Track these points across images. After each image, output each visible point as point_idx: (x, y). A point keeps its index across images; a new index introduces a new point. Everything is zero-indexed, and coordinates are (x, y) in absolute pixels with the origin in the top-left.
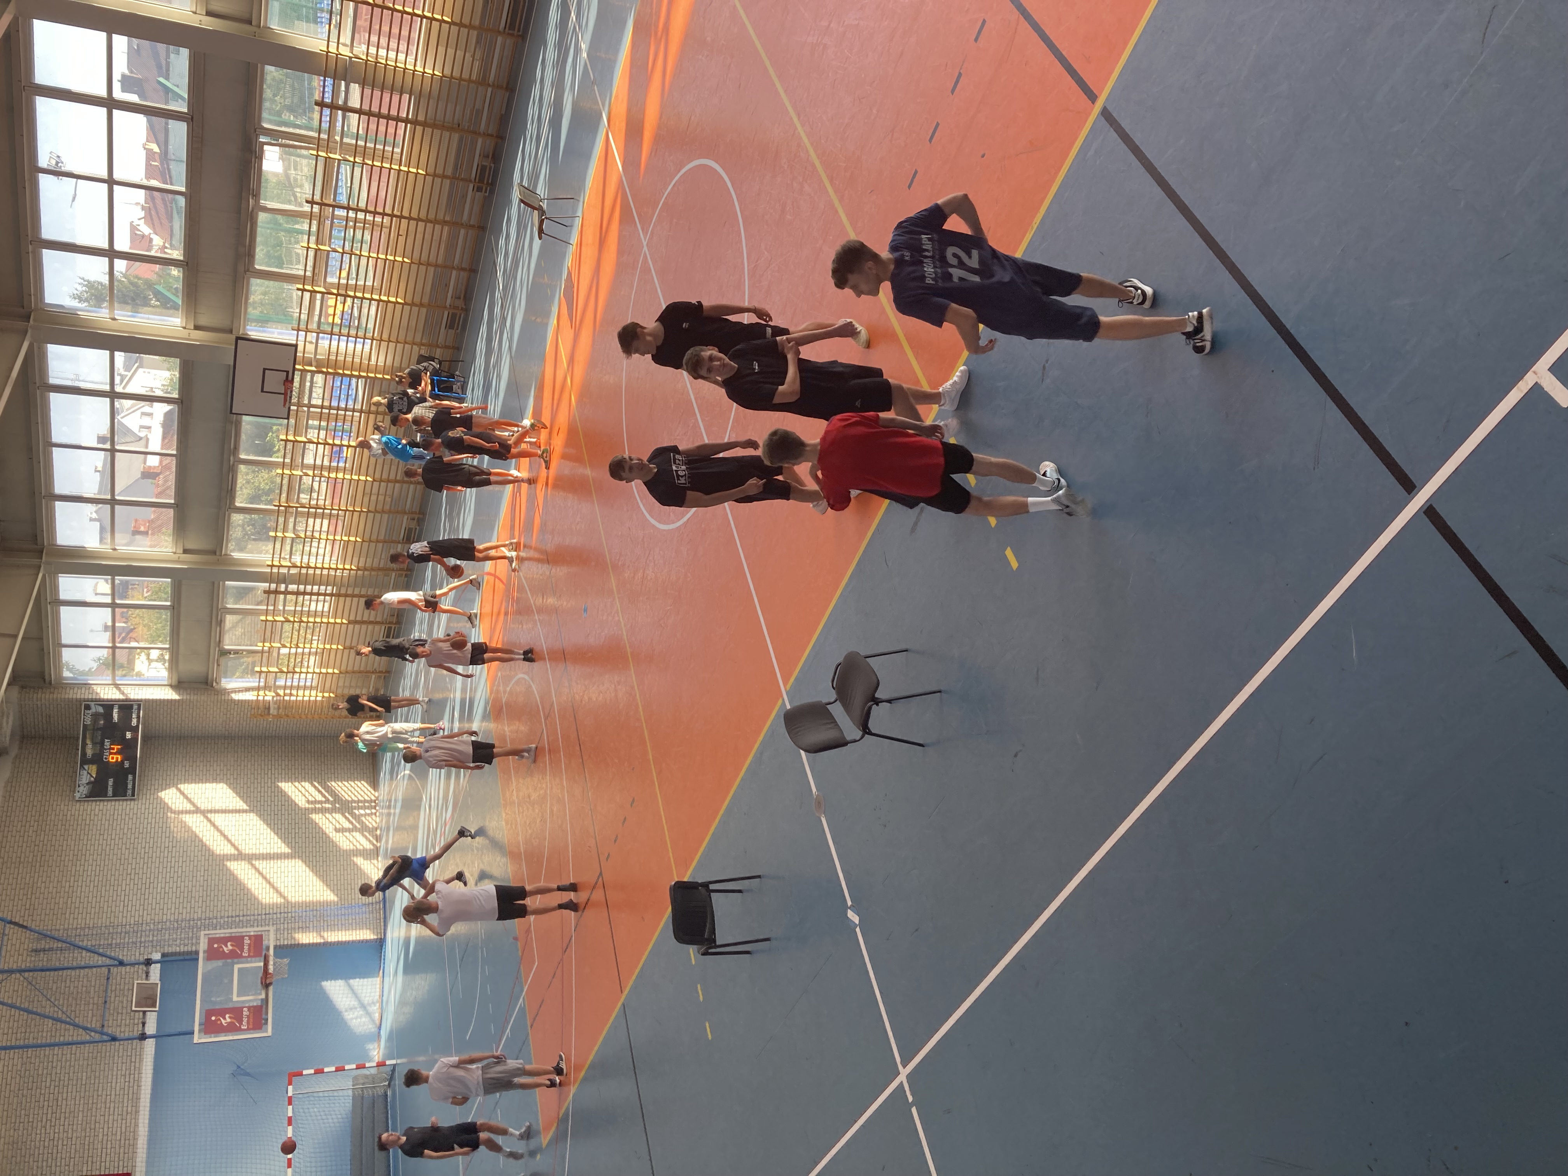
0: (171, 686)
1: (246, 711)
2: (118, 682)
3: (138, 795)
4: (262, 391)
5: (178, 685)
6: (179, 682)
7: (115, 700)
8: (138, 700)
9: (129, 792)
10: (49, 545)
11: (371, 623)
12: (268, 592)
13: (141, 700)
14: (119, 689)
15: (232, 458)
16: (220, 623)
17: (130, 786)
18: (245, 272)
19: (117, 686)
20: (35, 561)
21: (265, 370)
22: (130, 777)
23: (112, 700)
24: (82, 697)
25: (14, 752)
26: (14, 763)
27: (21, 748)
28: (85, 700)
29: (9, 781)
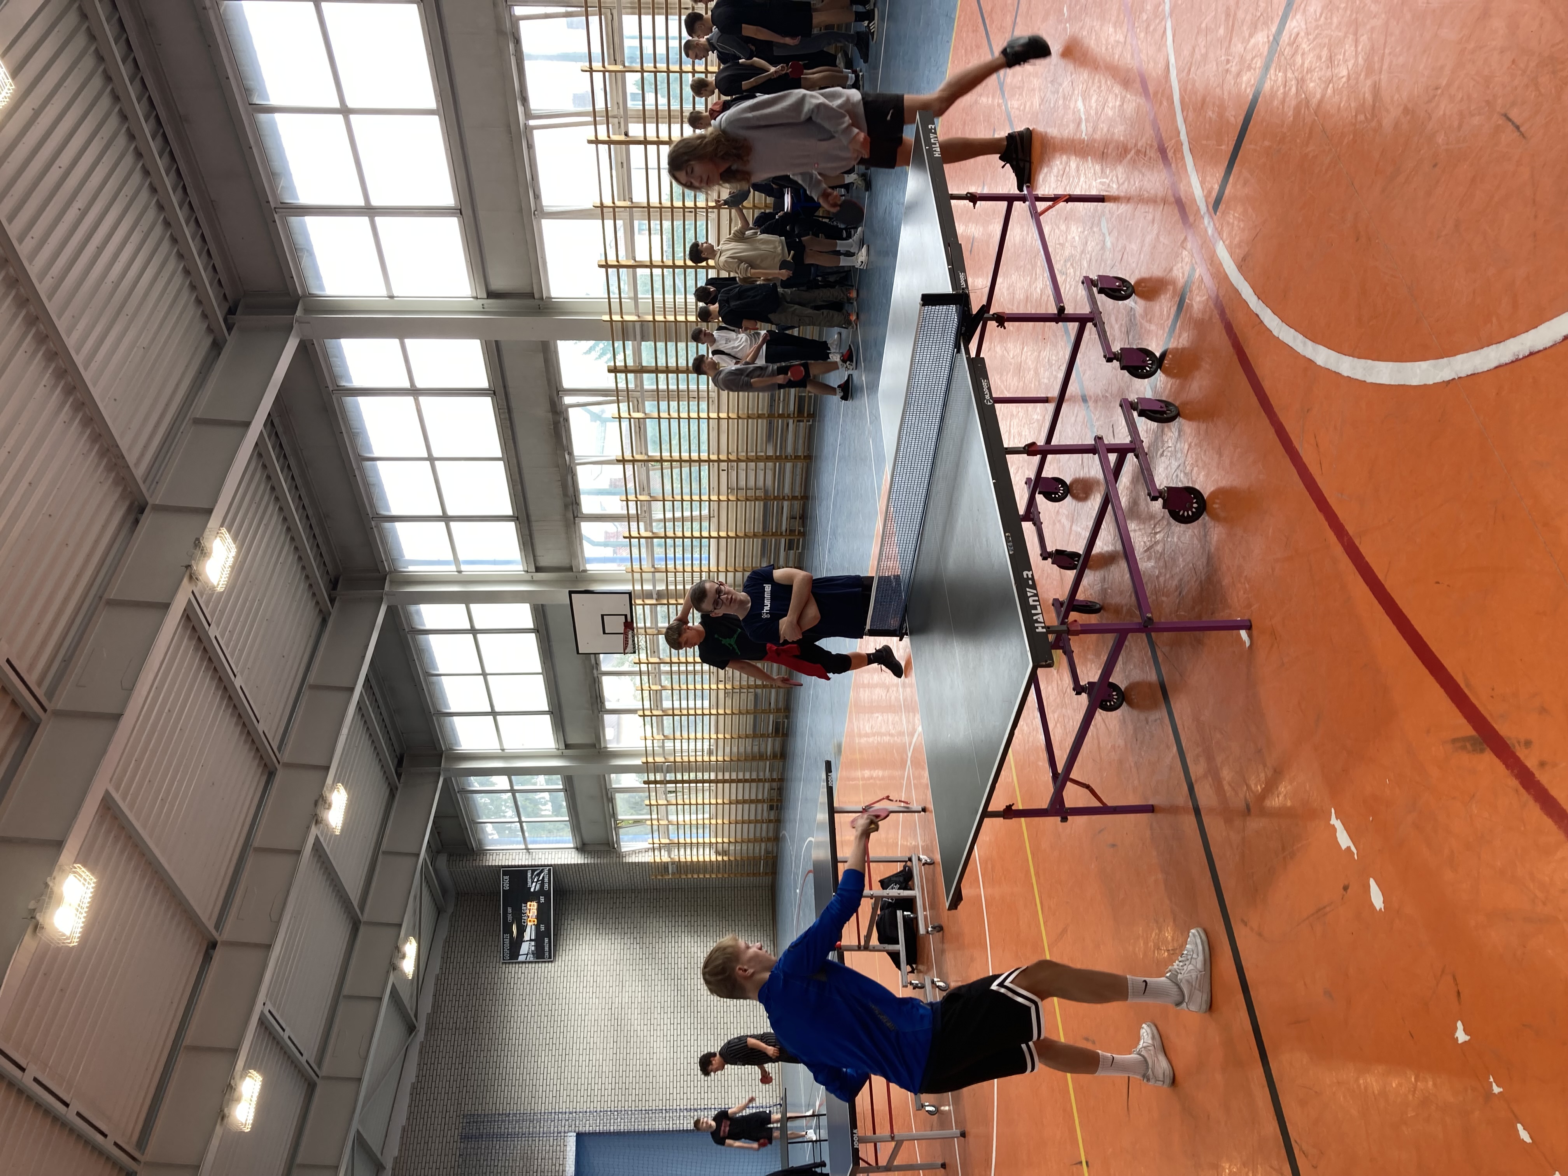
0: (577, 849)
2: (530, 846)
3: (555, 956)
4: (604, 633)
5: (582, 848)
6: (584, 844)
7: (528, 866)
8: (548, 866)
9: (547, 954)
10: (447, 750)
11: (751, 801)
12: (648, 782)
13: (551, 865)
14: (532, 854)
15: (595, 671)
16: (611, 800)
17: (547, 949)
18: (574, 518)
19: (529, 851)
20: (436, 769)
21: (603, 616)
22: (546, 940)
23: (525, 866)
24: (500, 863)
25: (450, 910)
26: (451, 921)
27: (456, 905)
28: (503, 867)
29: (447, 941)
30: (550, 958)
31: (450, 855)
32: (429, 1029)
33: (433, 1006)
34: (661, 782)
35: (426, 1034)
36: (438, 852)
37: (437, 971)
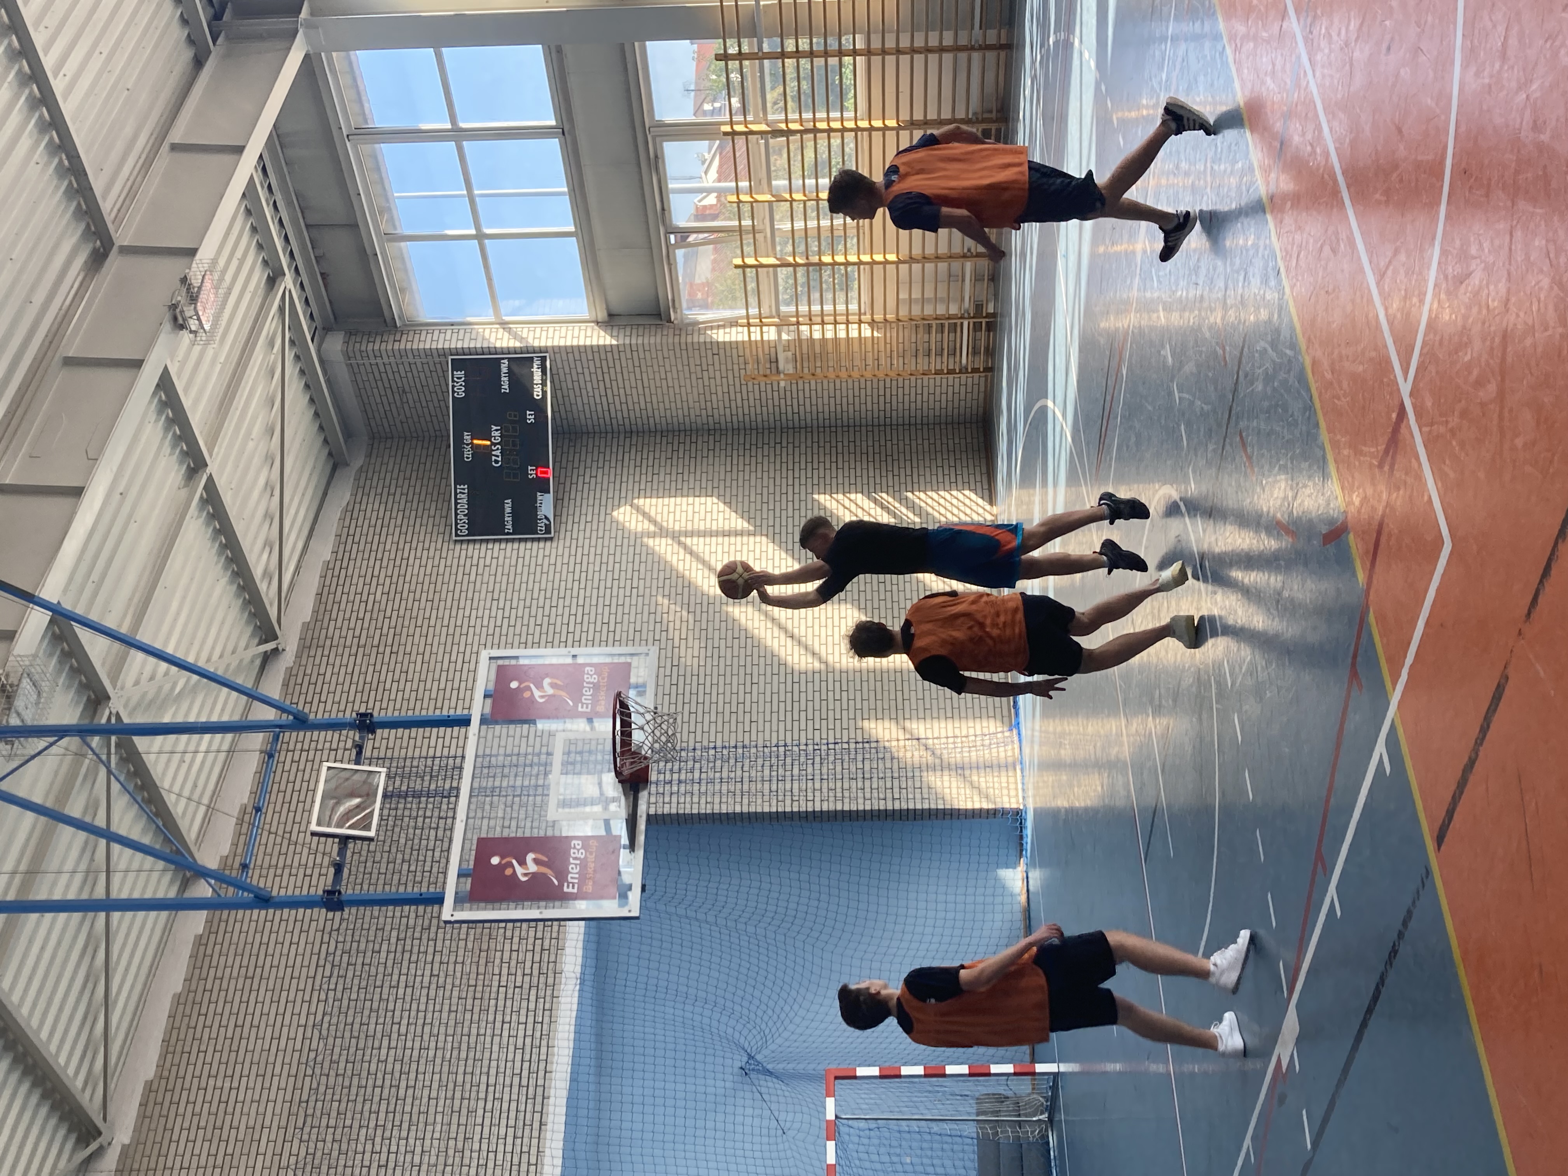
0: (597, 322)
1: (736, 367)
2: (507, 319)
3: (557, 529)
5: (608, 317)
6: (611, 315)
7: (502, 351)
8: (540, 350)
9: (541, 526)
12: (724, 57)
13: (546, 350)
14: (509, 331)
16: (656, 162)
17: (541, 514)
19: (504, 324)
22: (540, 498)
23: (496, 352)
24: (447, 346)
25: (358, 462)
26: (357, 479)
27: (369, 455)
28: (451, 352)
29: (349, 511)
30: (548, 531)
31: (350, 334)
32: (305, 646)
33: (316, 611)
34: (751, 56)
35: (299, 656)
36: (327, 329)
37: (327, 556)
